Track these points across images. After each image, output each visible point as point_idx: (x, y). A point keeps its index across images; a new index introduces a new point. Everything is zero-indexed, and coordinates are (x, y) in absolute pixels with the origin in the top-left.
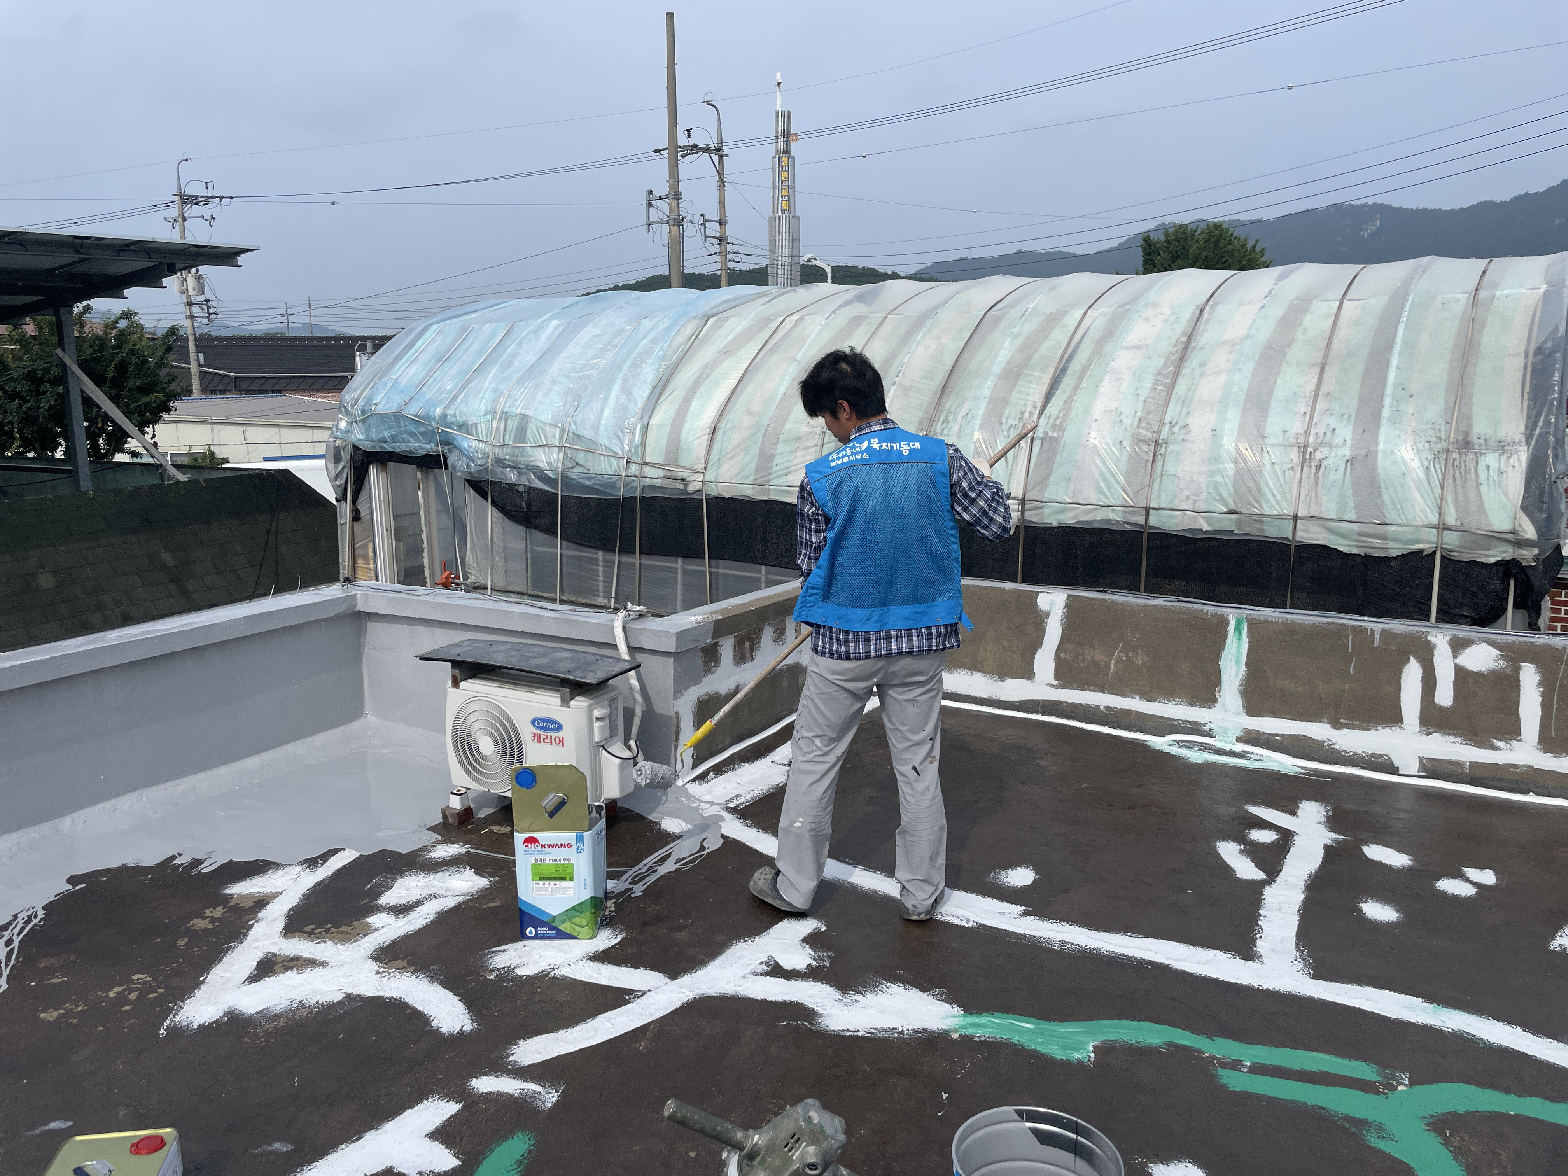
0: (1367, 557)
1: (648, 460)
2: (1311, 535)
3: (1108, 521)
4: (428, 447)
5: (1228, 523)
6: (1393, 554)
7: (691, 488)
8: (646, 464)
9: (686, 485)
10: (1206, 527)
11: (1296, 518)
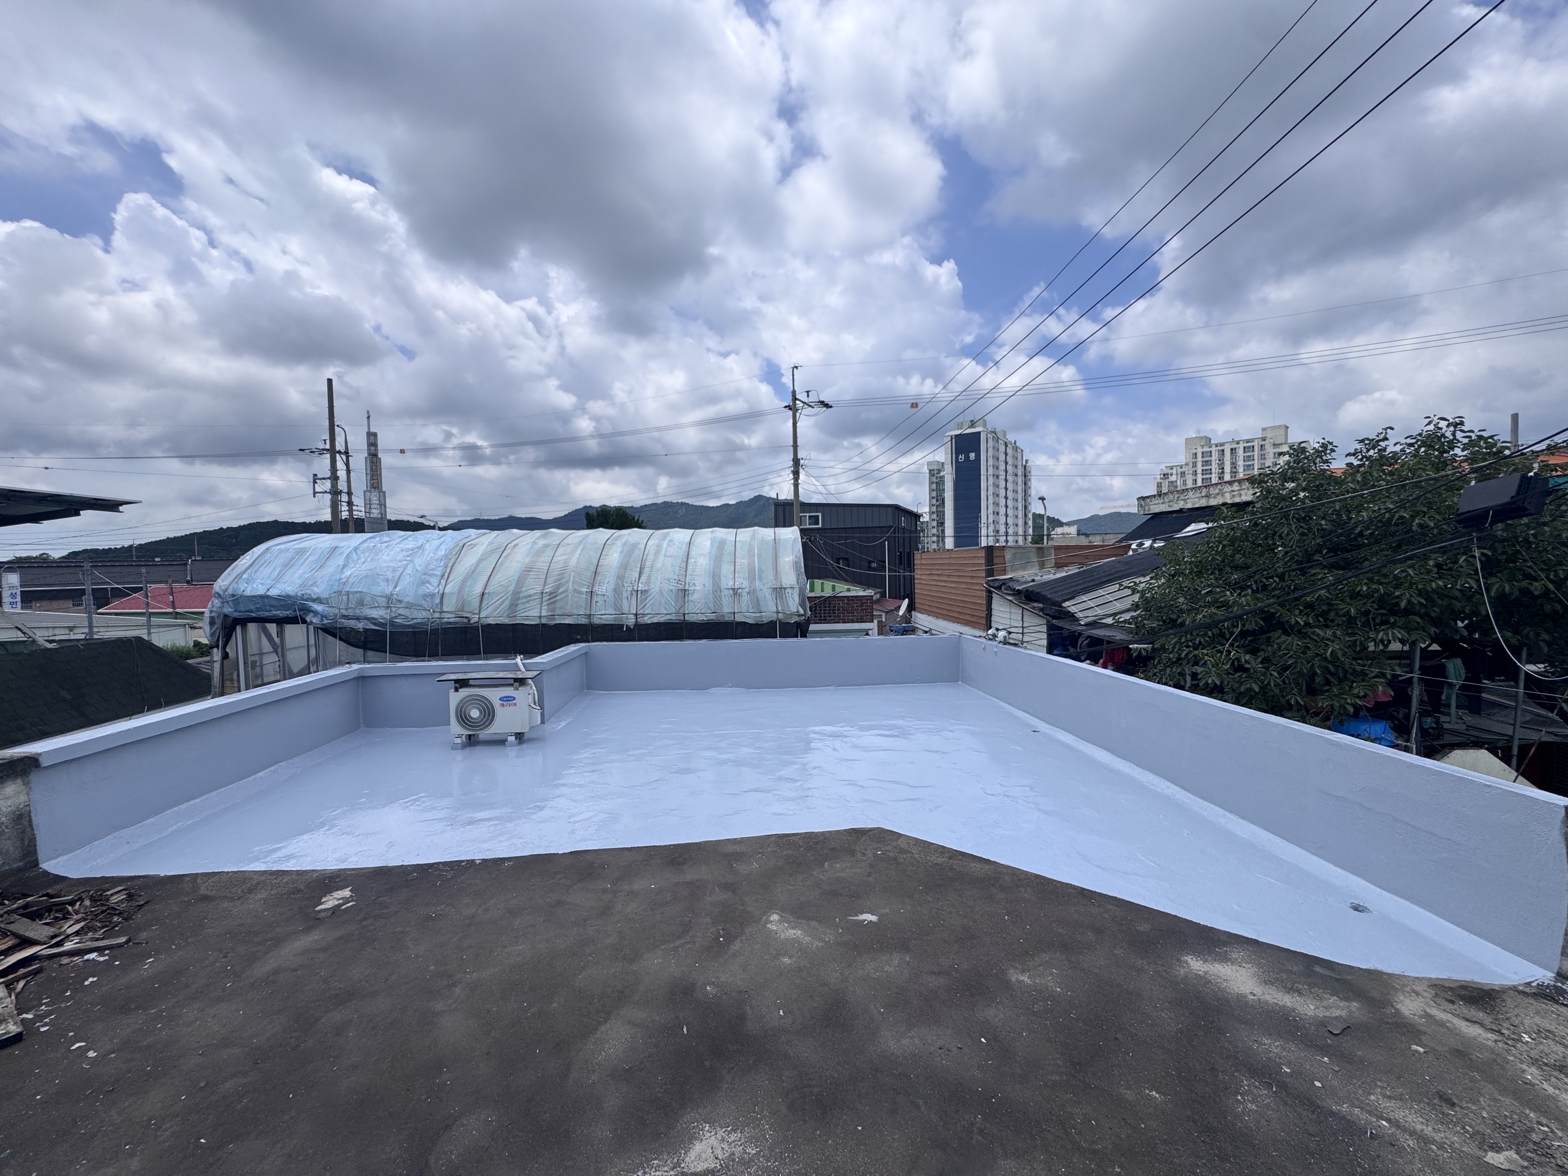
0: (757, 624)
1: (445, 610)
2: (739, 618)
3: (671, 620)
4: (287, 612)
5: (712, 617)
6: (765, 622)
7: (472, 622)
8: (444, 612)
9: (469, 621)
10: (705, 619)
11: (734, 613)
